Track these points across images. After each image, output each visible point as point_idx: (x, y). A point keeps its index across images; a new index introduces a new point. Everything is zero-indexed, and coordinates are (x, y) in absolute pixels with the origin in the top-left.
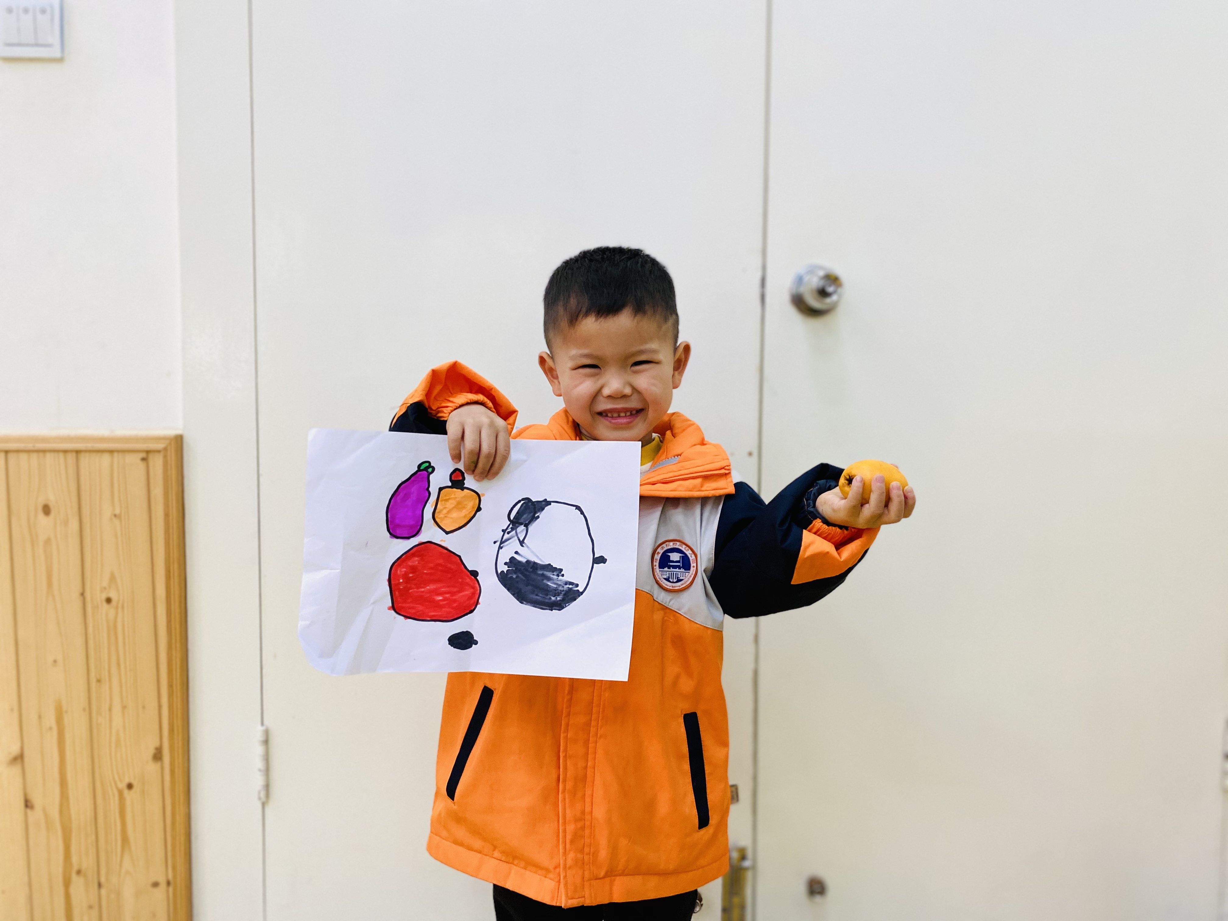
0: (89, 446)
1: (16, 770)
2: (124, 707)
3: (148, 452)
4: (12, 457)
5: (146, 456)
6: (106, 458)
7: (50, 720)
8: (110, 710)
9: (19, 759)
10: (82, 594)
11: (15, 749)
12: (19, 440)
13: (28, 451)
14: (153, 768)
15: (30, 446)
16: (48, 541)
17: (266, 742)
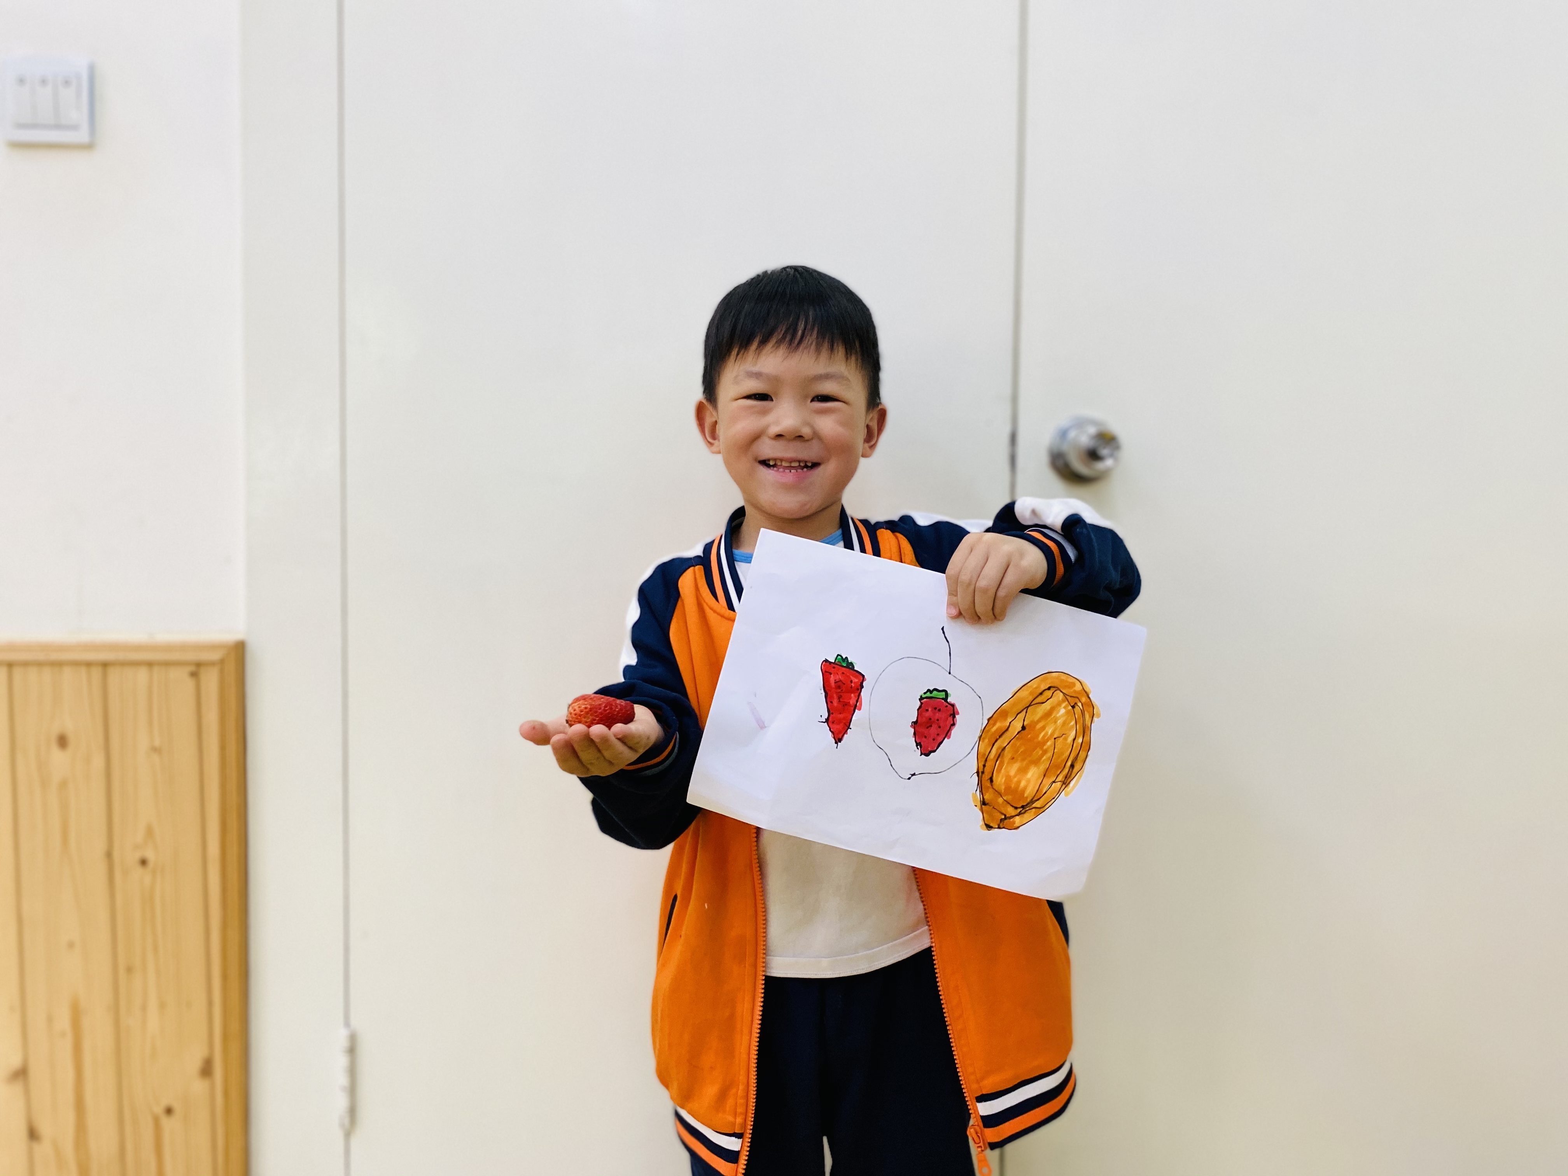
0: (121, 656)
1: (17, 1089)
2: (162, 1006)
3: (199, 665)
4: (18, 672)
5: (196, 670)
6: (142, 674)
7: (63, 1022)
8: (144, 1008)
9: (21, 1074)
10: (109, 855)
11: (16, 1061)
12: (28, 648)
13: (39, 664)
14: (199, 1086)
15: (41, 657)
16: (63, 785)
17: (352, 1050)
